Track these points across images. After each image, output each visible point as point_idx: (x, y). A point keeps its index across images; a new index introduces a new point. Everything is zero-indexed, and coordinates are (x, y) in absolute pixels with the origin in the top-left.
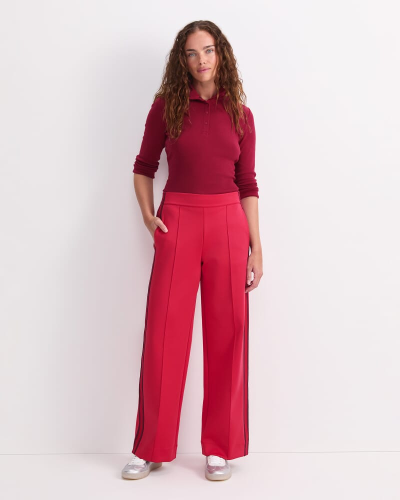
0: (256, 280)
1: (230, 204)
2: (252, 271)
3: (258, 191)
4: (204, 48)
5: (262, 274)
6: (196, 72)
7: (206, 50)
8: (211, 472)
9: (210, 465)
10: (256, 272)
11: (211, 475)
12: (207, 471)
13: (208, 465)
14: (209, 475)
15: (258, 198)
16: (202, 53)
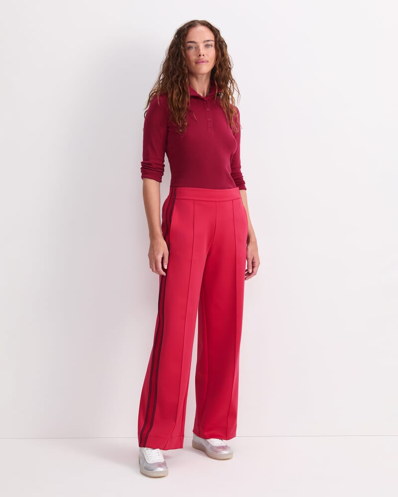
1: (235, 199)
3: (245, 184)
4: (205, 42)
6: (194, 64)
7: (206, 43)
9: (214, 445)
16: (202, 46)
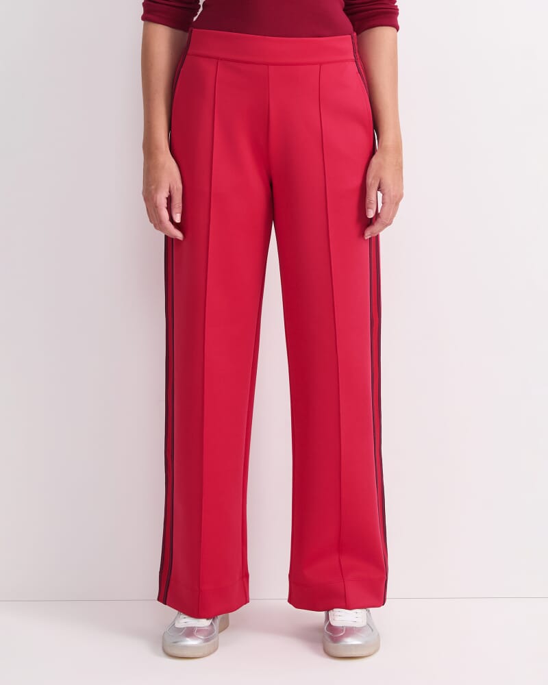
0: (386, 208)
1: (328, 63)
2: (379, 189)
3: (397, 14)
5: (401, 197)
8: (336, 640)
9: (334, 623)
10: (386, 191)
11: (335, 645)
12: (327, 637)
13: (330, 624)
14: (332, 646)
15: (398, 29)
